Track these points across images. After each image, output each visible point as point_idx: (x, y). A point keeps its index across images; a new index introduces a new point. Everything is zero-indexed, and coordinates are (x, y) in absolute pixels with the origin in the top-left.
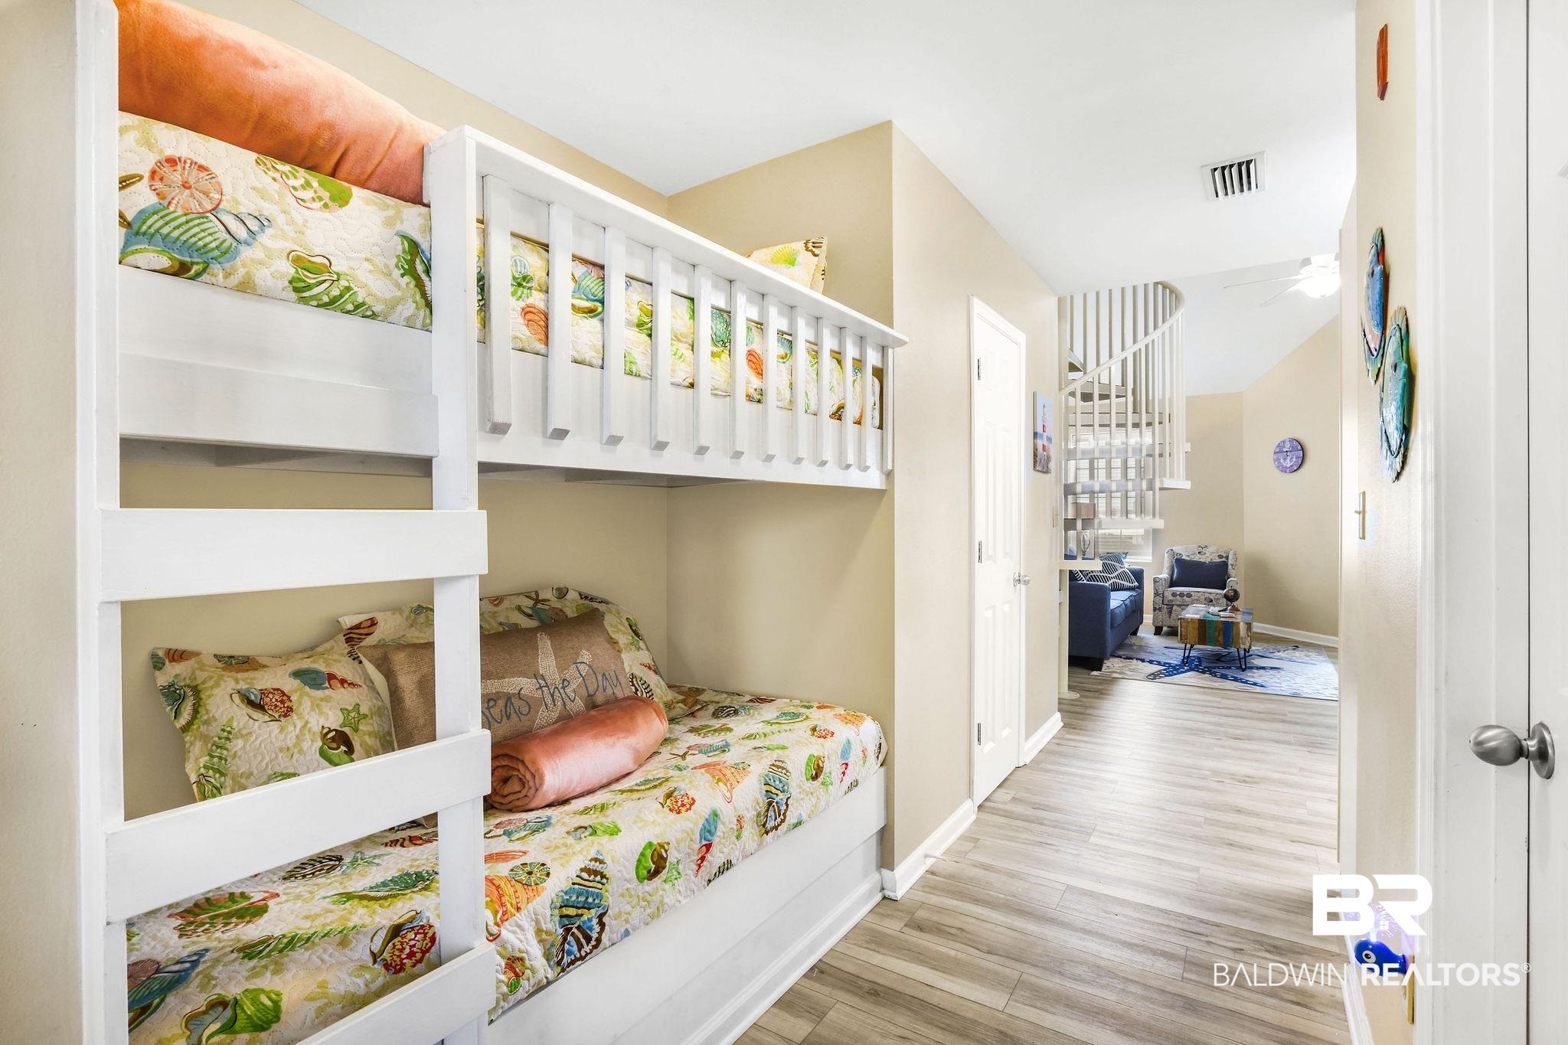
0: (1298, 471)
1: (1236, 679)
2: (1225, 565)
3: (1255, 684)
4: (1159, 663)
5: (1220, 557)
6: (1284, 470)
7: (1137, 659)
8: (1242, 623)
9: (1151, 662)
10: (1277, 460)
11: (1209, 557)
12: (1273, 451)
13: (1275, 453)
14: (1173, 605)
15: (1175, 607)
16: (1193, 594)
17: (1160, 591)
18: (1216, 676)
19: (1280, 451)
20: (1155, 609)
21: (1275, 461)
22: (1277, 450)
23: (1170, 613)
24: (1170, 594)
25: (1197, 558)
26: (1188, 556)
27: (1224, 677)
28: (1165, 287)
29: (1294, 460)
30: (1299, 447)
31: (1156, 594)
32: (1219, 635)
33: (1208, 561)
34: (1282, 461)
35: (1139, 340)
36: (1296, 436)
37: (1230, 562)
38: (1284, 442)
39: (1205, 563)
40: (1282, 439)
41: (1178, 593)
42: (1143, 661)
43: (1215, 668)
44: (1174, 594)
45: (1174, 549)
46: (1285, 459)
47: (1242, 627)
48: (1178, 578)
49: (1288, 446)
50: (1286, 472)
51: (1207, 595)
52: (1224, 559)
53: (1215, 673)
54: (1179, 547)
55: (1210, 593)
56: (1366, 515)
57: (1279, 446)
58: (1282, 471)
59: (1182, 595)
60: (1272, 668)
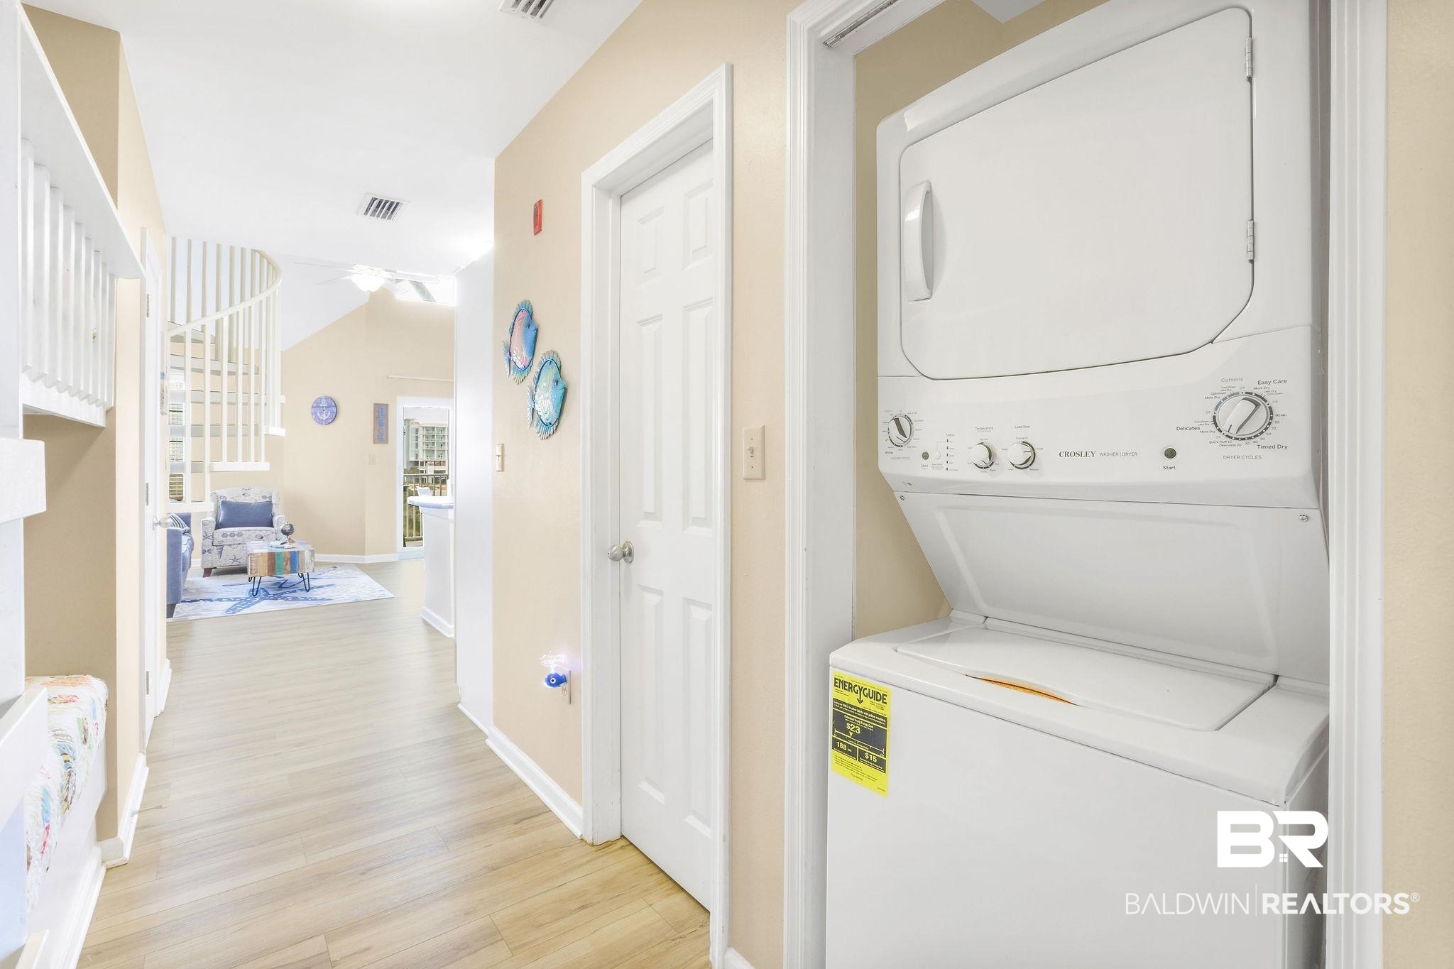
0: (332, 424)
1: (306, 599)
2: (270, 504)
3: (323, 599)
4: (229, 600)
5: (264, 497)
6: (320, 422)
7: (204, 600)
8: (306, 552)
9: (220, 600)
10: (314, 414)
11: (254, 497)
12: (311, 406)
13: (313, 407)
14: (223, 546)
15: (225, 548)
16: (244, 533)
17: (210, 534)
18: (287, 600)
19: (316, 406)
20: (204, 552)
21: (312, 414)
22: (315, 405)
23: (221, 553)
24: (220, 535)
25: (242, 500)
26: (232, 498)
27: (295, 599)
28: (262, 256)
29: (329, 414)
30: (333, 405)
31: (205, 537)
32: (287, 564)
33: (253, 501)
34: (319, 414)
35: (246, 299)
36: (328, 395)
37: (273, 502)
38: (321, 399)
39: (250, 504)
40: (320, 396)
41: (229, 533)
42: (210, 600)
43: (282, 594)
44: (224, 535)
45: (217, 491)
46: (321, 413)
47: (307, 555)
48: (224, 520)
49: (324, 404)
50: (322, 424)
51: (258, 533)
52: (268, 500)
53: (285, 597)
54: (223, 490)
55: (261, 531)
56: (506, 458)
57: (316, 402)
58: (319, 423)
59: (232, 535)
60: (328, 585)
